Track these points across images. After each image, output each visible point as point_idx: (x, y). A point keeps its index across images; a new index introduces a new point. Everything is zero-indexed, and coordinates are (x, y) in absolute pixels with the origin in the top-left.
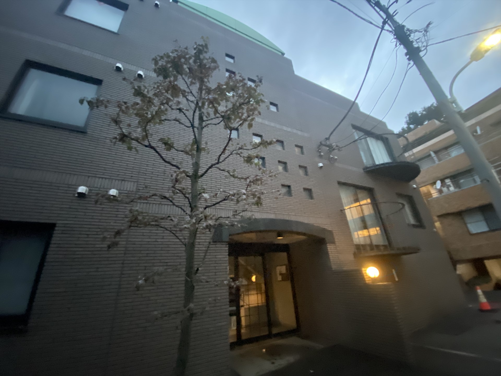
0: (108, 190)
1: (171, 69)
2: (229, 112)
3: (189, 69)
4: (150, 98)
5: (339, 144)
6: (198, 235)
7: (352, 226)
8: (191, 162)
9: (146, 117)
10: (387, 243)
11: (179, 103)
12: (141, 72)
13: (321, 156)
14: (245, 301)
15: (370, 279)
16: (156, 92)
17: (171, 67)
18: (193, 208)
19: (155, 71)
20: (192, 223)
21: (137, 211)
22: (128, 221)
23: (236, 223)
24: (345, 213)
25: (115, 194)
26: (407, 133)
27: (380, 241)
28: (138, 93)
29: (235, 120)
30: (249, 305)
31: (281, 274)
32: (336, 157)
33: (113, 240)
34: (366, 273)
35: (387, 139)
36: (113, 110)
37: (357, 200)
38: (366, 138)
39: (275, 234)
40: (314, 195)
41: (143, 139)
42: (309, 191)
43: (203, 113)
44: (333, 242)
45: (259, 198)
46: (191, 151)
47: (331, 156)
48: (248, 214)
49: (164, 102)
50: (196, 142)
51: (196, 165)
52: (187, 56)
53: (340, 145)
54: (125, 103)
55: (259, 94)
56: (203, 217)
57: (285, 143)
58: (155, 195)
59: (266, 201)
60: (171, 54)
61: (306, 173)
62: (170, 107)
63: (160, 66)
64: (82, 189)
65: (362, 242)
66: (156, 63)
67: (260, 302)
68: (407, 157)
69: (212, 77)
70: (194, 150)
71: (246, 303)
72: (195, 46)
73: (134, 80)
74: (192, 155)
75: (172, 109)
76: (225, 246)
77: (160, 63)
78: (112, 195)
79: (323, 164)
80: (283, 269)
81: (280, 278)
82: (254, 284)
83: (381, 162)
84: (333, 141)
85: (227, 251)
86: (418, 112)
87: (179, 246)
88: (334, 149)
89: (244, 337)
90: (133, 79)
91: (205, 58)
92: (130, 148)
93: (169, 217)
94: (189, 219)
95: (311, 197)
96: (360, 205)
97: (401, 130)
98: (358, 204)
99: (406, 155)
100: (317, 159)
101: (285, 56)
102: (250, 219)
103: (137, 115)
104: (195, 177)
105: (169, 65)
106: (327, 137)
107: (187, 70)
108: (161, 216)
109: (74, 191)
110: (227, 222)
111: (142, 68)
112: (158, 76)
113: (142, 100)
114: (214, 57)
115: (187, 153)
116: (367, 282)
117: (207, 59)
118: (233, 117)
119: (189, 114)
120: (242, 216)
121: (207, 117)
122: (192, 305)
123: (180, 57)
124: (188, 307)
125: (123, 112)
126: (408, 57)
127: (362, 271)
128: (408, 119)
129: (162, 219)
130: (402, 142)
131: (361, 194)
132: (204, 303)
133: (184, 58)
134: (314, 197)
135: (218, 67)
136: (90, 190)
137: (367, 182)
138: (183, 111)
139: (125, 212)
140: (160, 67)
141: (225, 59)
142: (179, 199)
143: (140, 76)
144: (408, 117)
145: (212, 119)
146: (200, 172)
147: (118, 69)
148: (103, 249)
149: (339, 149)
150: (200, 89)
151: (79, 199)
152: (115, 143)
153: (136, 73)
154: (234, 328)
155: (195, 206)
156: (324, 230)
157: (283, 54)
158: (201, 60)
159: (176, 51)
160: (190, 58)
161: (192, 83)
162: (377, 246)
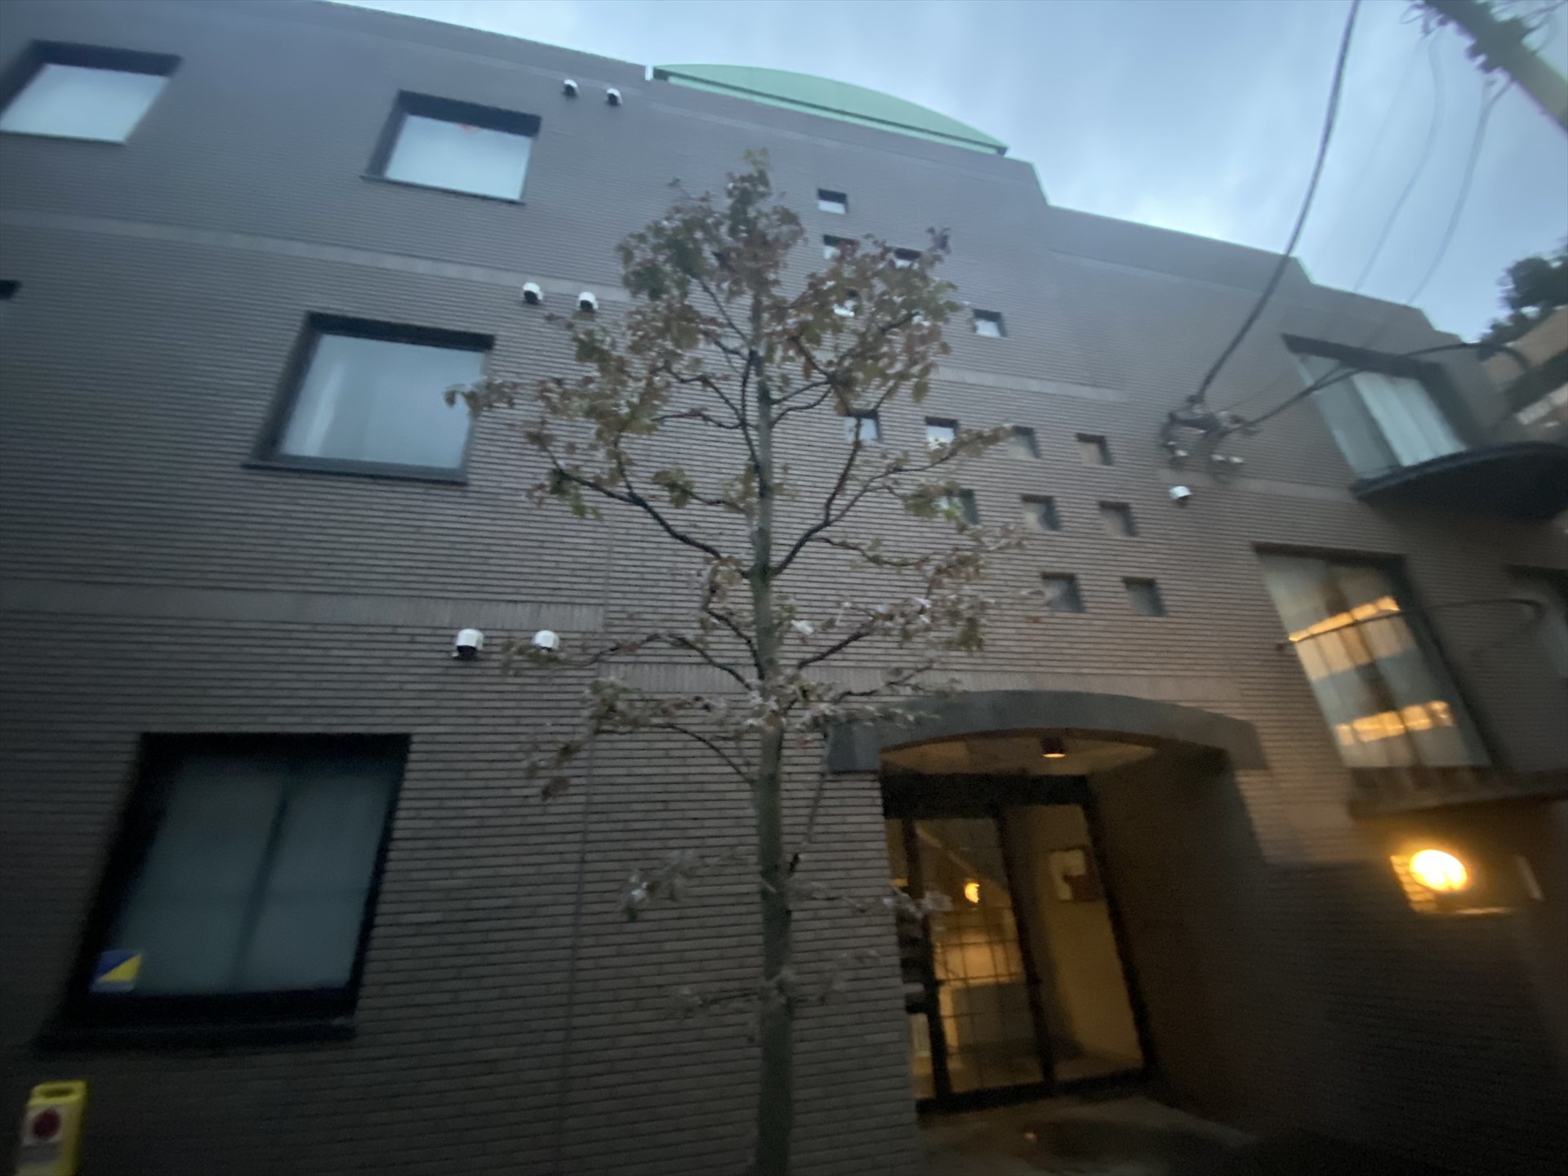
0: (531, 634)
1: (668, 268)
2: (847, 363)
3: (718, 256)
4: (620, 358)
5: (1241, 413)
6: (786, 752)
7: (1329, 701)
8: (745, 531)
9: (616, 415)
10: (1484, 760)
11: (697, 362)
12: (588, 296)
13: (1177, 464)
14: (950, 966)
15: (1429, 896)
16: (636, 338)
17: (666, 261)
18: (764, 666)
19: (626, 282)
20: (768, 713)
21: (612, 686)
22: (591, 717)
23: (899, 711)
24: (1296, 656)
25: (549, 645)
26: (1514, 338)
27: (1454, 753)
28: (589, 350)
29: (867, 382)
30: (965, 980)
31: (1067, 878)
32: (1236, 460)
33: (556, 773)
34: (1409, 874)
35: (1436, 368)
36: (527, 411)
37: (1338, 606)
38: (1347, 376)
39: (1035, 742)
40: (1169, 601)
41: (613, 480)
42: (1144, 587)
43: (769, 378)
44: (1260, 764)
45: (972, 623)
46: (743, 498)
47: (1219, 458)
48: (936, 680)
49: (660, 364)
50: (758, 469)
51: (763, 540)
52: (710, 221)
53: (1249, 415)
54: (559, 382)
55: (940, 288)
56: (799, 693)
57: (1040, 436)
58: (654, 638)
59: (995, 632)
60: (665, 223)
61: (1130, 529)
62: (676, 376)
63: (639, 264)
64: (468, 637)
65: (1378, 760)
66: (628, 256)
67: (1001, 969)
68: (1529, 426)
69: (786, 266)
70: (751, 495)
71: (954, 973)
72: (731, 185)
73: (574, 317)
74: (748, 512)
75: (683, 381)
76: (868, 785)
77: (638, 257)
78: (544, 648)
79: (1190, 487)
80: (1076, 862)
81: (1065, 892)
82: (974, 909)
83: (1426, 456)
84: (1220, 404)
85: (879, 802)
86: (1547, 257)
87: (733, 786)
88: (1225, 433)
89: (959, 1086)
90: (570, 316)
91: (760, 214)
92: (580, 511)
93: (697, 699)
94: (759, 700)
95: (1157, 607)
96: (1355, 624)
97: (1489, 331)
98: (1343, 619)
99: (1529, 416)
100: (1166, 474)
101: (1009, 155)
102: (942, 694)
103: (590, 413)
104: (763, 573)
105: (661, 258)
106: (1193, 391)
107: (714, 261)
108: (677, 699)
109: (448, 643)
110: (870, 708)
111: (590, 283)
112: (634, 294)
113: (602, 369)
114: (787, 206)
115: (732, 506)
116: (1417, 908)
117: (767, 215)
118: (860, 375)
119: (733, 390)
120: (916, 688)
121: (780, 389)
122: (788, 973)
123: (689, 226)
124: (778, 978)
125: (554, 410)
126: (1481, 59)
127: (1390, 865)
128: (1511, 286)
129: (679, 706)
130: (1501, 371)
131: (1351, 582)
132: (828, 966)
133: (704, 227)
134: (1167, 609)
135: (802, 231)
136: (486, 637)
137: (1376, 537)
138: (713, 381)
139: (582, 692)
140: (638, 268)
141: (816, 205)
142: (724, 644)
143: (586, 305)
144: (1510, 280)
145: (799, 391)
146: (777, 557)
147: (530, 298)
148: (532, 801)
149: (1247, 427)
150: (757, 310)
151: (460, 663)
152: (541, 501)
153: (575, 301)
154: (924, 1052)
155: (772, 662)
156: (1217, 721)
157: (1002, 150)
158: (751, 224)
159: (678, 210)
160: (718, 224)
161: (732, 294)
162: (1447, 773)
